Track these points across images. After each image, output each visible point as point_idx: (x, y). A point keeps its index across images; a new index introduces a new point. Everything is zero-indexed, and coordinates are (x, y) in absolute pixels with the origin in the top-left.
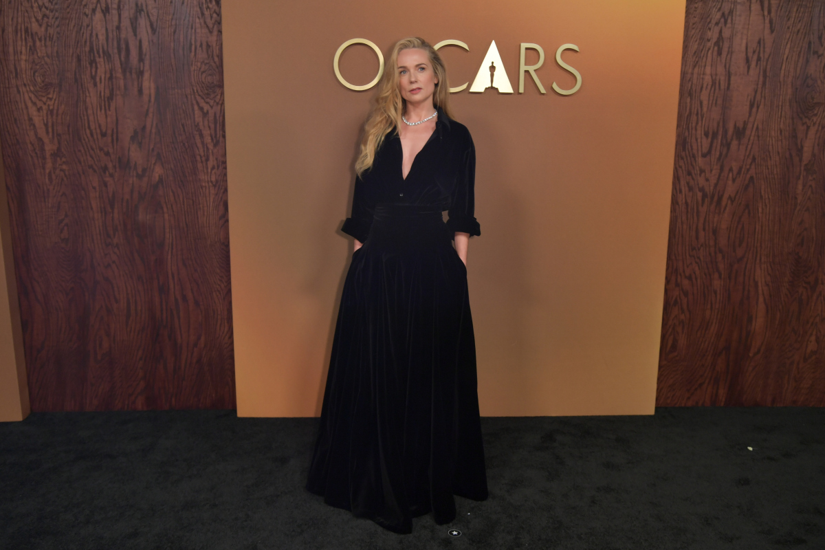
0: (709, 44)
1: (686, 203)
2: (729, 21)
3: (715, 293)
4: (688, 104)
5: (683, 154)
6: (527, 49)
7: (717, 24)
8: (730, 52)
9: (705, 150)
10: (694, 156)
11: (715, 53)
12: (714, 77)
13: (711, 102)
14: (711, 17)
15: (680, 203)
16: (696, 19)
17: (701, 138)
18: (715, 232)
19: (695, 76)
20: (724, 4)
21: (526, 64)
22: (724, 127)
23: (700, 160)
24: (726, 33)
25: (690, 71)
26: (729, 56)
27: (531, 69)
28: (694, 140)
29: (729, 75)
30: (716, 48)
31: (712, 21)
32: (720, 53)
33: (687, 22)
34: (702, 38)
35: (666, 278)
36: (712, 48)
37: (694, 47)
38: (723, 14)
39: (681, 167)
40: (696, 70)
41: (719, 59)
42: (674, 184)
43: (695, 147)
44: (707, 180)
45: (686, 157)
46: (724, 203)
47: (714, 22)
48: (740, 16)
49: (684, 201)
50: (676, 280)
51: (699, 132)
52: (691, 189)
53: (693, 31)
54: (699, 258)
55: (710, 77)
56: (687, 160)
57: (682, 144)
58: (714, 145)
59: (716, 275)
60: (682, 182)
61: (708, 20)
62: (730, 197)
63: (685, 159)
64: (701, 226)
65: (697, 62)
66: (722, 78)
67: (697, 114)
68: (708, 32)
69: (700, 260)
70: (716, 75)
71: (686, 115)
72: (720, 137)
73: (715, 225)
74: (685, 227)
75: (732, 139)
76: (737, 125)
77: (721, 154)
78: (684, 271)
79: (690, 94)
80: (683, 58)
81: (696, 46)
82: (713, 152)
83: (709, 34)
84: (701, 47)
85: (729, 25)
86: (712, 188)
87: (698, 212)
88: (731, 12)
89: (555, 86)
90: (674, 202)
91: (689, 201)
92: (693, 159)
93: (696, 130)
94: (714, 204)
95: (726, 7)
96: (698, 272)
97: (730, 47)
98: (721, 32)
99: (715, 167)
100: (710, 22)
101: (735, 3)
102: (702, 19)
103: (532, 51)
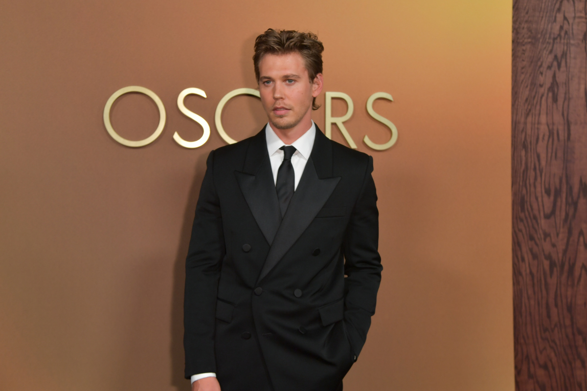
0: (542, 90)
1: (531, 273)
2: (563, 64)
3: (580, 386)
4: (524, 158)
5: (522, 215)
6: (333, 98)
7: (549, 67)
8: (567, 98)
9: (548, 210)
10: (535, 218)
11: (550, 100)
12: (551, 127)
13: (549, 155)
14: (541, 60)
15: (524, 274)
16: (525, 63)
17: (542, 197)
18: (570, 309)
19: (529, 126)
20: (555, 46)
21: (333, 115)
22: (567, 183)
23: (543, 222)
24: (561, 78)
25: (522, 120)
26: (566, 103)
27: (339, 121)
28: (533, 199)
29: (568, 124)
30: (550, 95)
31: (544, 64)
32: (555, 100)
33: (514, 66)
34: (533, 84)
35: (516, 367)
36: (545, 95)
37: (525, 93)
38: (556, 57)
39: (520, 231)
40: (529, 119)
41: (555, 106)
42: (514, 251)
43: (535, 206)
44: (554, 246)
45: (526, 218)
46: (577, 273)
47: (545, 65)
48: (575, 58)
49: (528, 271)
50: (529, 369)
51: (538, 189)
52: (535, 256)
53: (523, 76)
54: (554, 341)
55: (546, 127)
56: (527, 222)
57: (520, 204)
58: (558, 204)
59: (578, 364)
60: (525, 249)
61: (539, 63)
62: (583, 266)
63: (525, 221)
64: (551, 301)
65: (530, 110)
66: (561, 128)
67: (535, 169)
68: (540, 76)
69: (556, 344)
70: (553, 124)
71: (522, 171)
72: (564, 195)
73: (569, 300)
74: (532, 302)
75: (579, 197)
76: (583, 181)
77: (567, 215)
78: (537, 359)
79: (525, 146)
80: (513, 105)
81: (527, 93)
82: (557, 212)
83: (541, 79)
84: (533, 94)
85: (563, 68)
86: (560, 255)
87: (546, 284)
88: (564, 54)
89: (367, 140)
90: (517, 273)
91: (534, 271)
92: (534, 221)
93: (535, 187)
94: (565, 275)
95: (559, 49)
96: (554, 360)
97: (567, 93)
98: (554, 77)
99: (562, 230)
100: (541, 66)
101: (568, 44)
102: (532, 62)
103: (339, 101)
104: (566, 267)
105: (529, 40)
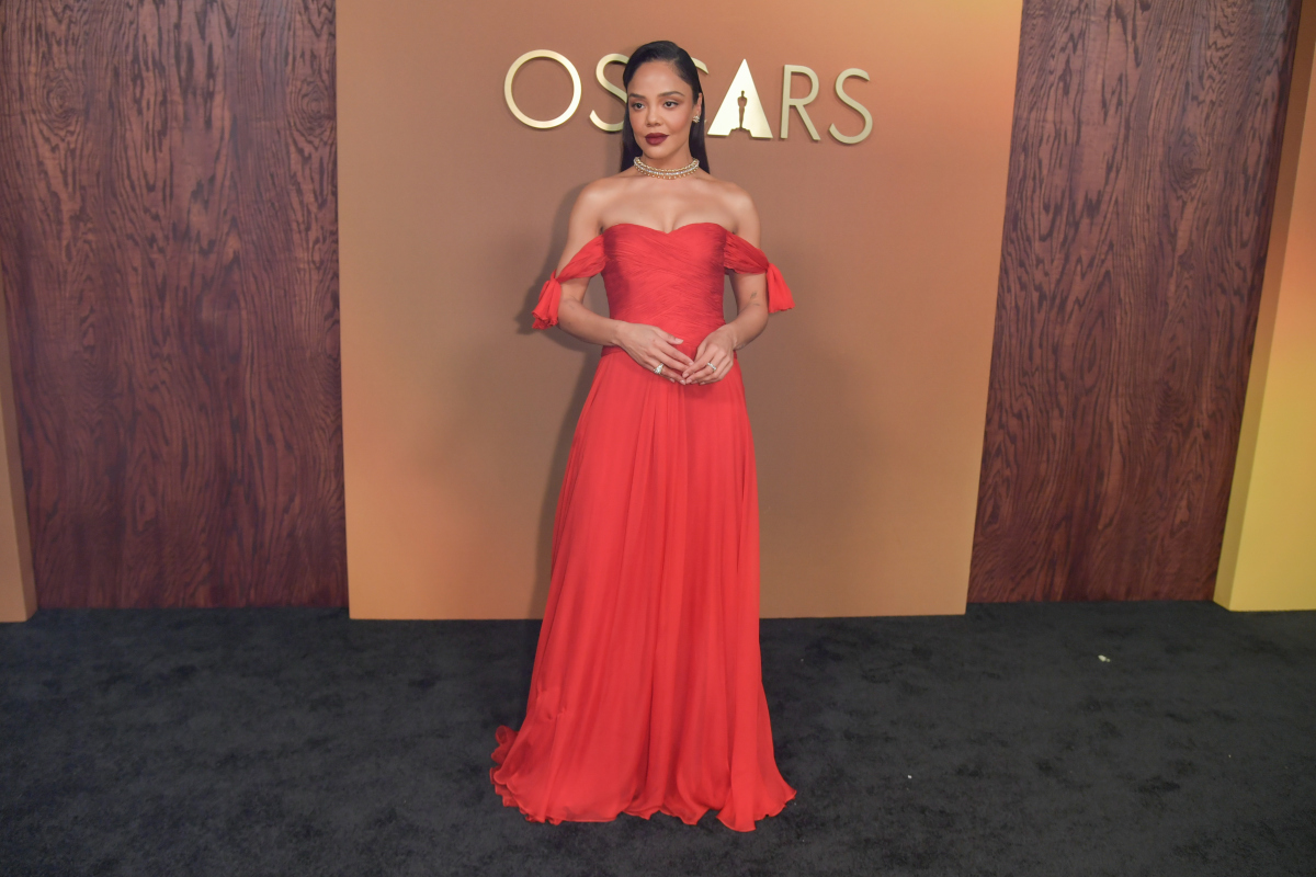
0: (1051, 78)
1: (1017, 306)
2: (1080, 46)
3: (1054, 437)
4: (1022, 164)
5: (1014, 235)
6: (793, 74)
7: (1063, 49)
8: (1081, 91)
9: (1044, 231)
10: (1028, 239)
11: (1060, 92)
12: (1058, 126)
13: (1053, 161)
14: (1054, 39)
15: (1008, 307)
16: (1034, 41)
17: (1039, 213)
18: (1056, 350)
19: (1032, 123)
20: (1072, 21)
21: (791, 97)
22: (1071, 197)
23: (1037, 245)
24: (1076, 64)
25: (1025, 115)
26: (1079, 96)
27: (800, 103)
28: (1028, 216)
29: (1079, 123)
30: (1061, 85)
31: (1057, 45)
32: (1066, 92)
33: (1022, 44)
34: (1042, 69)
35: (987, 416)
36: (1055, 85)
37: (1031, 81)
38: (1072, 36)
39: (1010, 254)
40: (1033, 115)
41: (1065, 99)
42: (1001, 279)
43: (1030, 225)
44: (1046, 274)
45: (1018, 240)
46: (1068, 309)
47: (1058, 46)
48: (1094, 40)
49: (1013, 304)
50: (1000, 418)
51: (1036, 204)
52: (1023, 287)
53: (1030, 58)
54: (1032, 387)
55: (1052, 126)
56: (1019, 245)
57: (1013, 220)
58: (1058, 223)
59: (1056, 413)
60: (1012, 277)
61: (1051, 43)
62: (1077, 300)
63: (1016, 244)
64: (1036, 340)
65: (1035, 103)
66: (1070, 128)
67: (1034, 178)
68: (1051, 60)
69: (1034, 390)
70: (1061, 122)
71: (1019, 179)
72: (1065, 213)
73: (1056, 339)
74: (1014, 341)
75: (1081, 217)
76: (1089, 196)
77: (1066, 237)
78: (1011, 407)
79: (1025, 149)
80: (1016, 96)
81: (1033, 80)
82: (1055, 235)
83: (1052, 63)
84: (1041, 82)
85: (1079, 52)
86: (1053, 286)
87: (1033, 321)
88: (1082, 34)
89: (833, 130)
90: (1001, 305)
91: (1020, 304)
92: (1027, 243)
93: (1032, 201)
94: (1055, 310)
95: (1076, 26)
96: (1030, 408)
97: (1081, 83)
98: (1068, 62)
99: (1058, 256)
100: (1053, 47)
101: (1087, 21)
102: (1042, 41)
103: (800, 78)
104: (1058, 301)
105: (1042, 12)
